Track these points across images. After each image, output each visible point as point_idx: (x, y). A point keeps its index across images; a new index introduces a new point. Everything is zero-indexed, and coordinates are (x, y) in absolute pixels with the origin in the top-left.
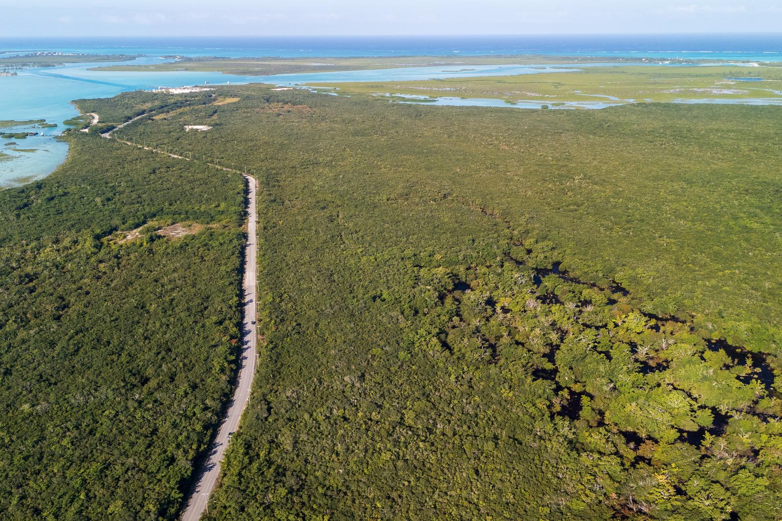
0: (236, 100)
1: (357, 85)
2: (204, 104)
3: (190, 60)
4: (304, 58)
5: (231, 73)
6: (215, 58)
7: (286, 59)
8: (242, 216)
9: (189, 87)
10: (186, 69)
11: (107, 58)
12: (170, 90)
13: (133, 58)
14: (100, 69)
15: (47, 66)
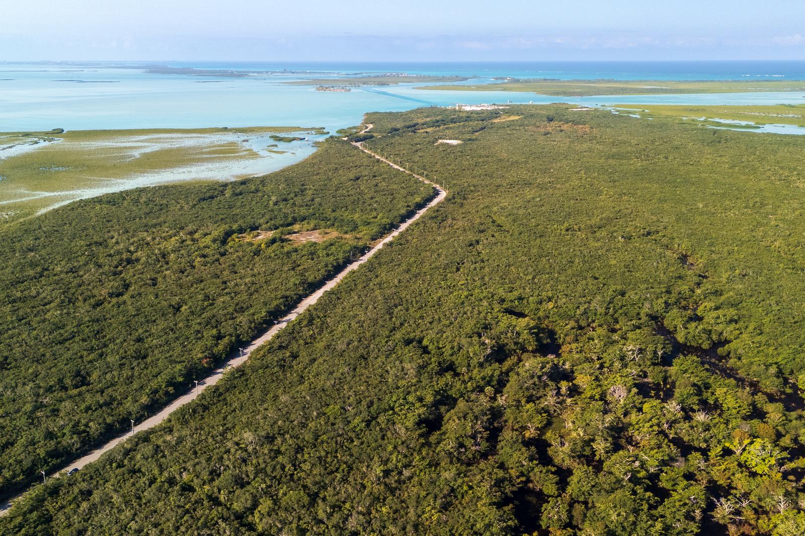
0: (517, 118)
1: (671, 108)
2: (483, 120)
3: (517, 81)
4: (641, 81)
5: (546, 93)
6: (545, 80)
7: (619, 82)
8: (386, 229)
9: (486, 105)
10: (505, 90)
11: (443, 79)
12: (463, 108)
13: (466, 79)
14: (426, 88)
15: (383, 84)
